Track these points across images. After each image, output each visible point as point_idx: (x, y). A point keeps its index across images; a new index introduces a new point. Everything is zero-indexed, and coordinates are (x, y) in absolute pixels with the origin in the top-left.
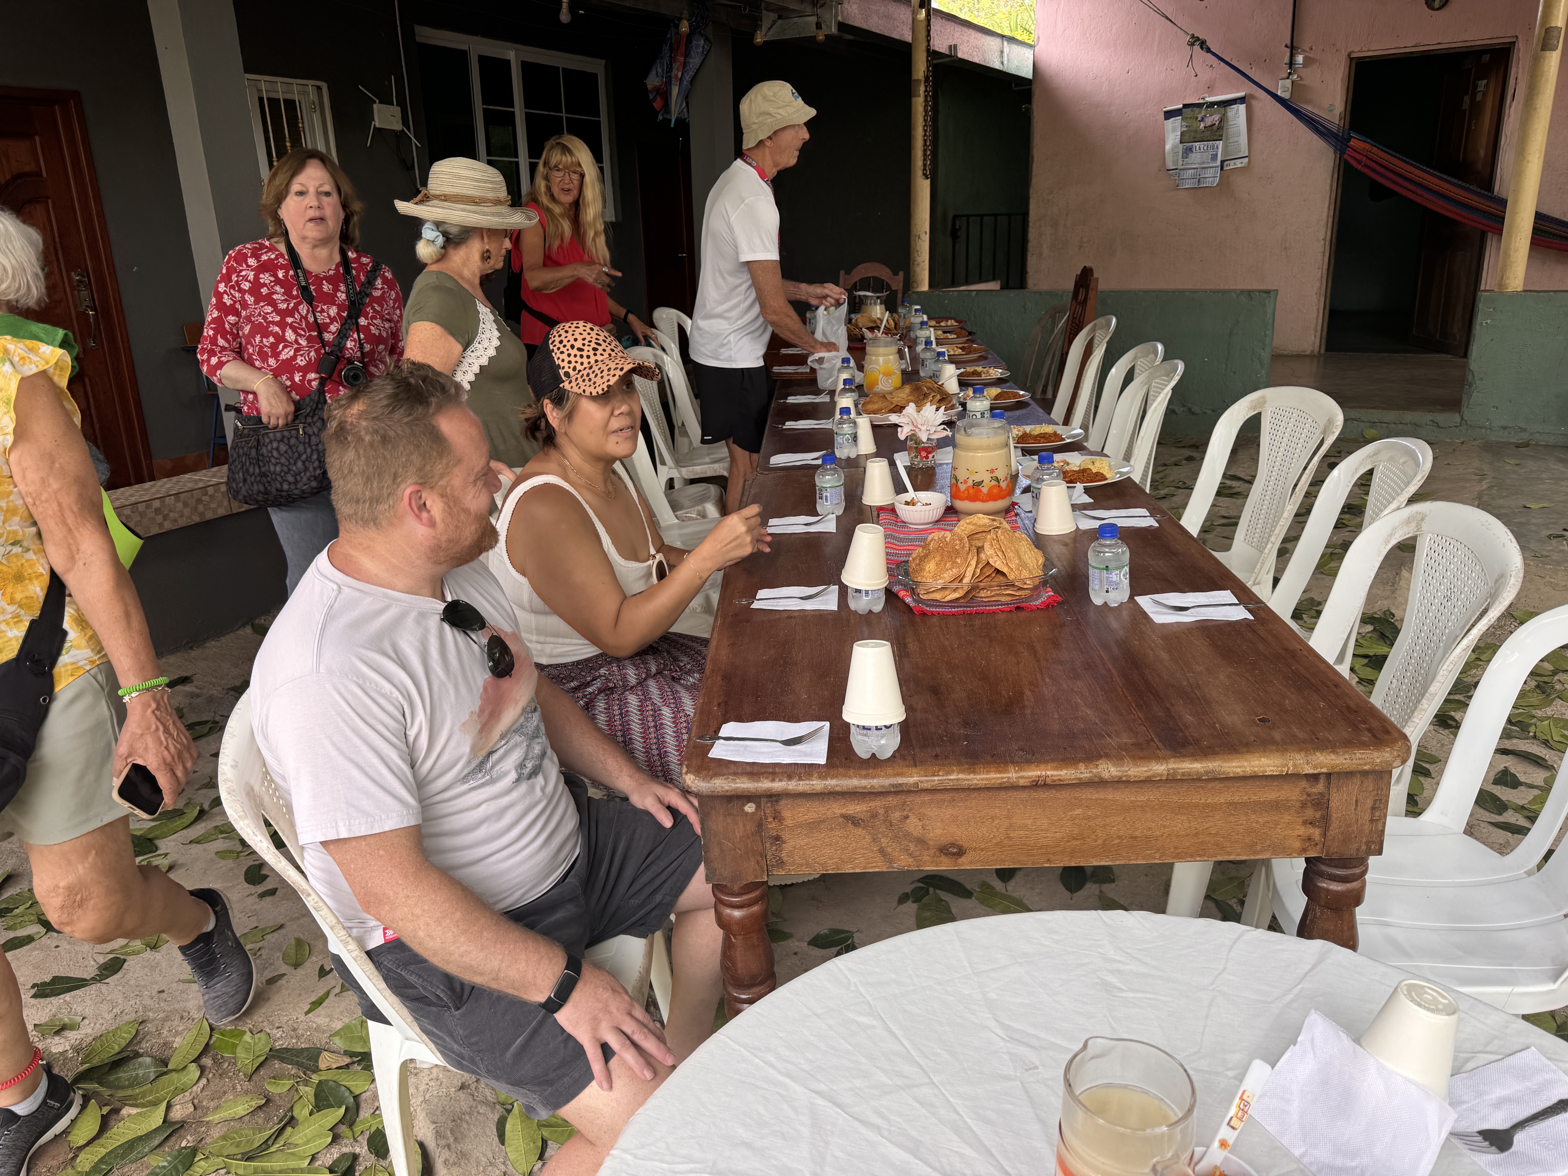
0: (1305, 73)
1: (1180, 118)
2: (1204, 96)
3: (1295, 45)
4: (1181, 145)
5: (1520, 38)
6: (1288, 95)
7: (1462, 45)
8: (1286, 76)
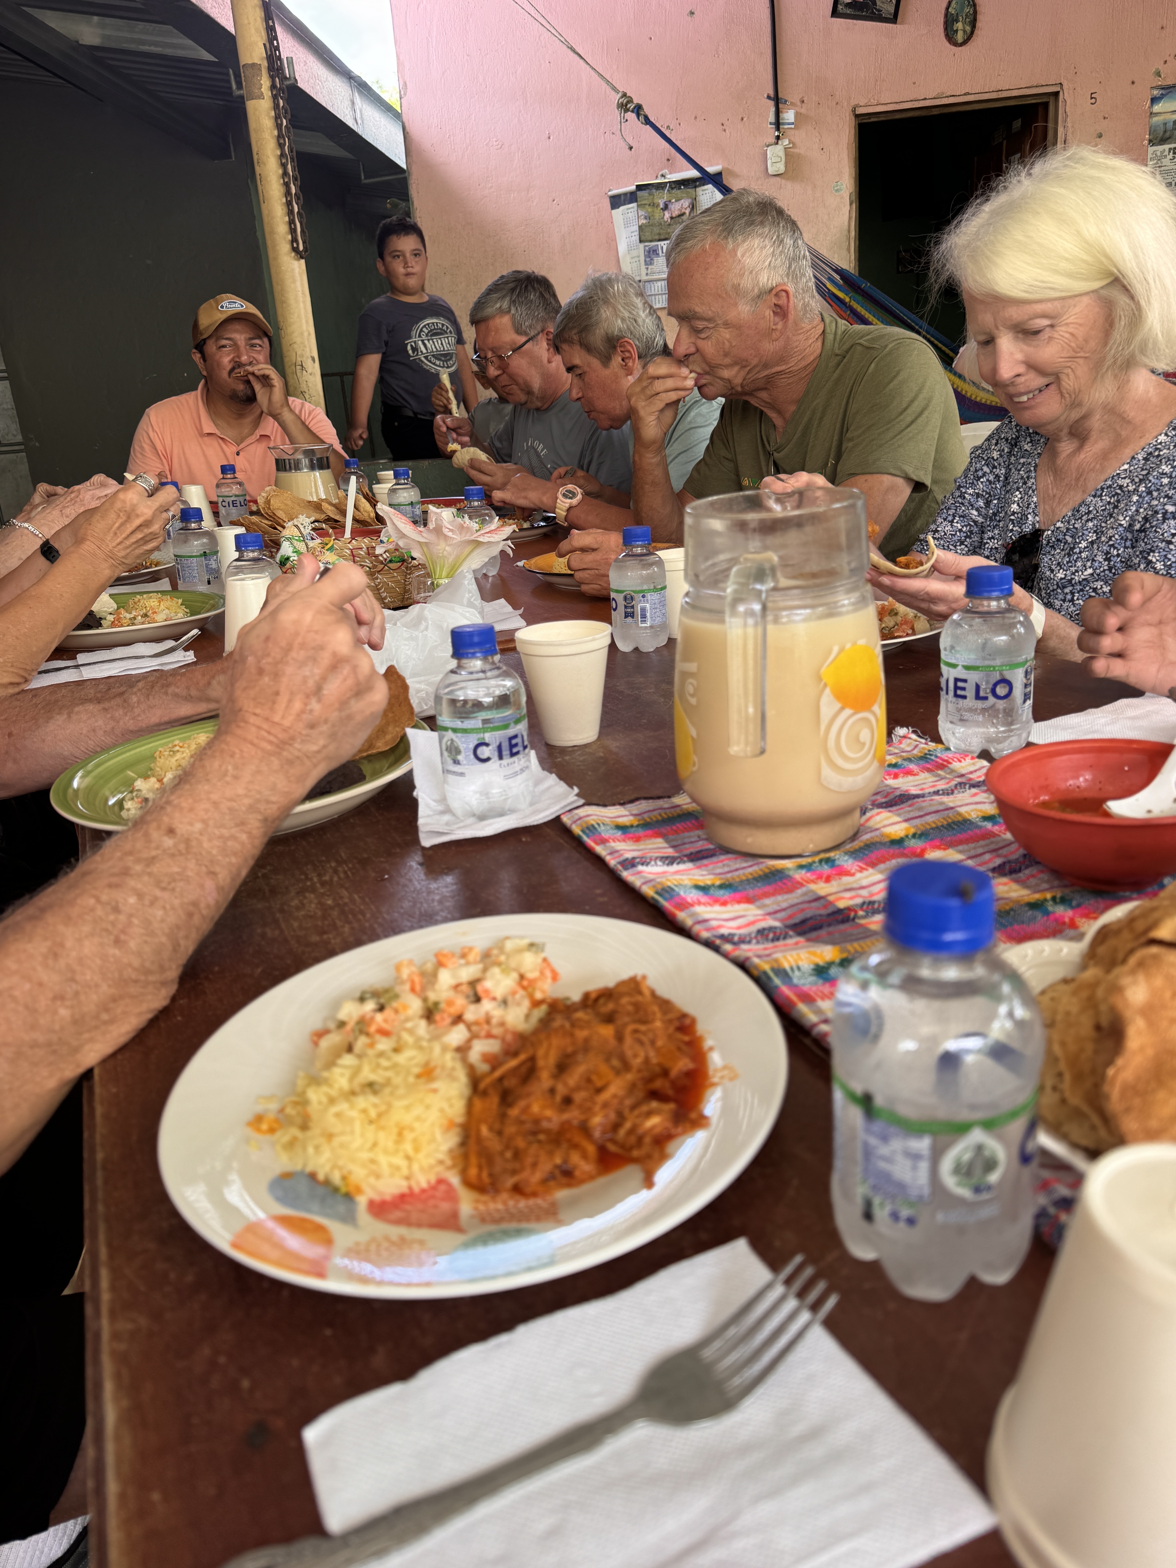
0: (799, 136)
1: (634, 205)
2: (663, 172)
3: (780, 96)
4: (642, 246)
5: (1065, 87)
6: (781, 168)
7: (994, 96)
8: (774, 140)
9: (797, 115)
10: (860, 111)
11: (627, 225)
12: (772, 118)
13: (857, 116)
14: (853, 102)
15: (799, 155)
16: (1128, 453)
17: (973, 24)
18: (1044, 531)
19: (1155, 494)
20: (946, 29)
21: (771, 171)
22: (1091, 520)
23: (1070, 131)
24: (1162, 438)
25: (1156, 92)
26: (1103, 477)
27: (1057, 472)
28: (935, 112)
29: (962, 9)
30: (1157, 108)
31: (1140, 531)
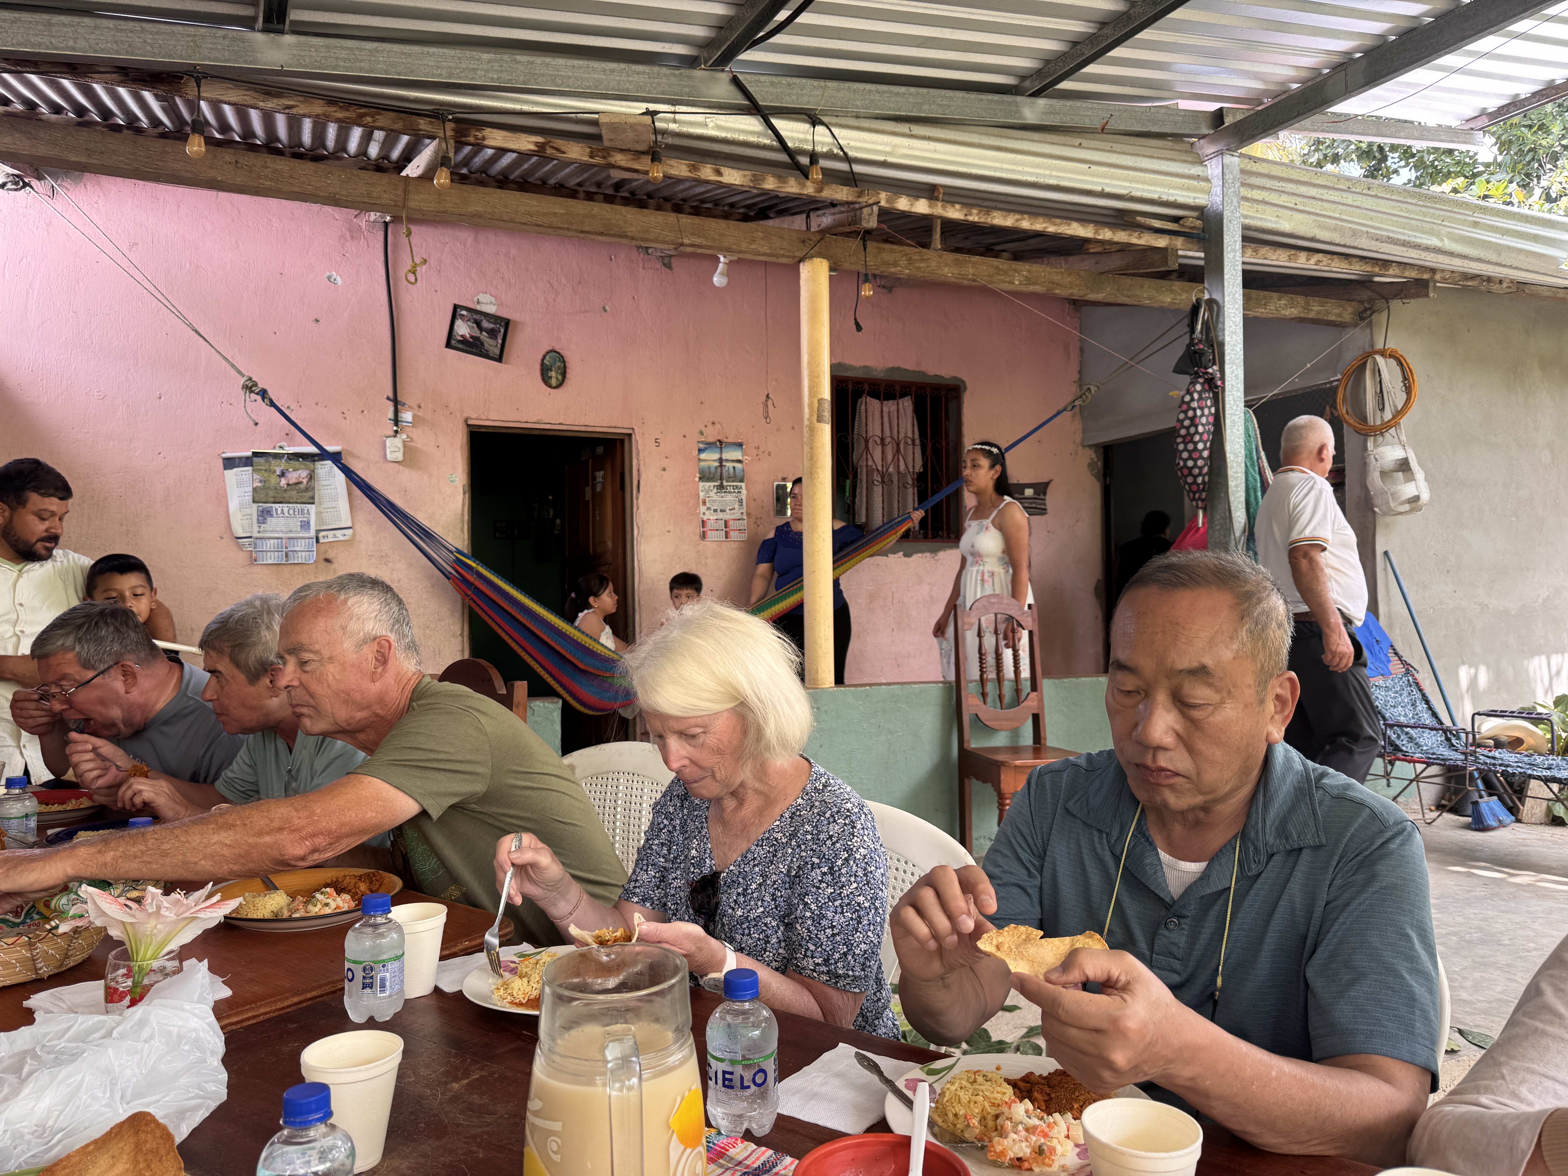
0: (416, 434)
1: (250, 468)
2: (282, 444)
3: (399, 398)
4: (255, 506)
5: (636, 431)
6: (399, 456)
7: (583, 429)
8: (392, 433)
9: (414, 416)
10: (470, 422)
11: (240, 484)
12: (391, 415)
13: (468, 426)
14: (466, 415)
15: (416, 449)
16: (777, 811)
17: (564, 374)
18: (720, 873)
19: (803, 847)
20: (542, 374)
21: (389, 457)
22: (757, 865)
23: (642, 463)
24: (800, 801)
25: (701, 446)
26: (762, 831)
27: (724, 823)
28: (536, 433)
29: (555, 362)
30: (703, 456)
31: (795, 876)
